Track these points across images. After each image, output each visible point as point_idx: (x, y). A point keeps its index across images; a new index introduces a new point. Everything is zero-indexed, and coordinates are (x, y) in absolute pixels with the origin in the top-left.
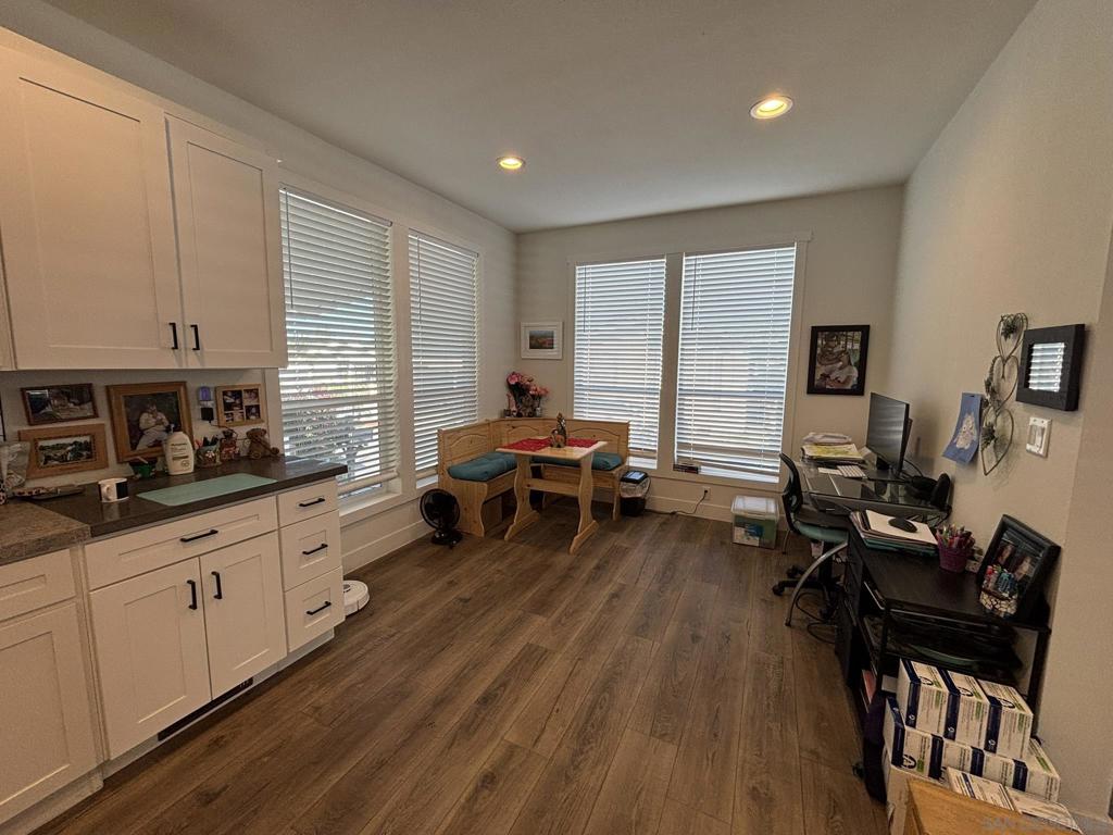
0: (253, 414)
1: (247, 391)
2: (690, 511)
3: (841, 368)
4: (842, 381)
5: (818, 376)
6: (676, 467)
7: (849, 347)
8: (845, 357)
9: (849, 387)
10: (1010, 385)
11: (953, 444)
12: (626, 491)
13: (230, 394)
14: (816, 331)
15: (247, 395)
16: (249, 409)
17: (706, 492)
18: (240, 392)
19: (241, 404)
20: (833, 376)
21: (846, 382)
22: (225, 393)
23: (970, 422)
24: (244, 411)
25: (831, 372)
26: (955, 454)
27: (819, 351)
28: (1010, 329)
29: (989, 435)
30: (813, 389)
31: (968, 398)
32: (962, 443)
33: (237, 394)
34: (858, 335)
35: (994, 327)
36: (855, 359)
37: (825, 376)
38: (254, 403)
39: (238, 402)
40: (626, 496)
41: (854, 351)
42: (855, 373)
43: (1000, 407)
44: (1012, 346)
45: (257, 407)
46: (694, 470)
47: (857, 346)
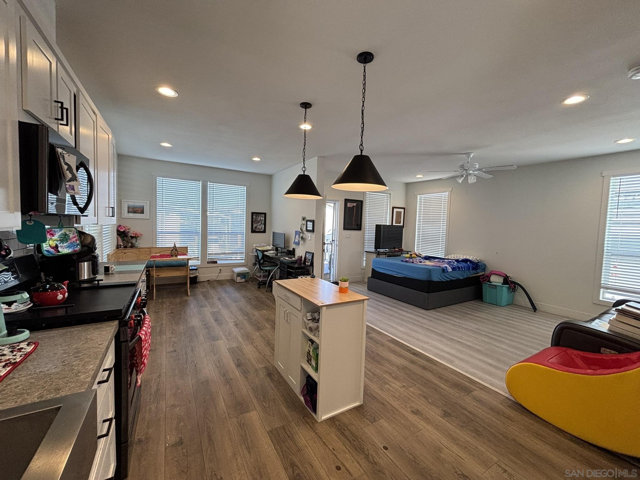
2: (215, 278)
3: (260, 225)
4: (260, 228)
5: (254, 227)
6: (208, 262)
7: (261, 219)
8: (260, 222)
9: (262, 230)
10: (304, 229)
11: (294, 241)
12: (192, 274)
14: (253, 213)
17: (220, 270)
20: (258, 227)
21: (261, 229)
23: (297, 236)
25: (257, 226)
26: (295, 243)
27: (254, 220)
28: (304, 219)
29: (302, 238)
30: (253, 231)
31: (296, 232)
32: (296, 241)
34: (263, 215)
35: (301, 219)
36: (263, 222)
37: (256, 227)
40: (192, 276)
41: (263, 220)
42: (263, 226)
43: (303, 233)
44: (304, 222)
46: (216, 262)
47: (263, 219)
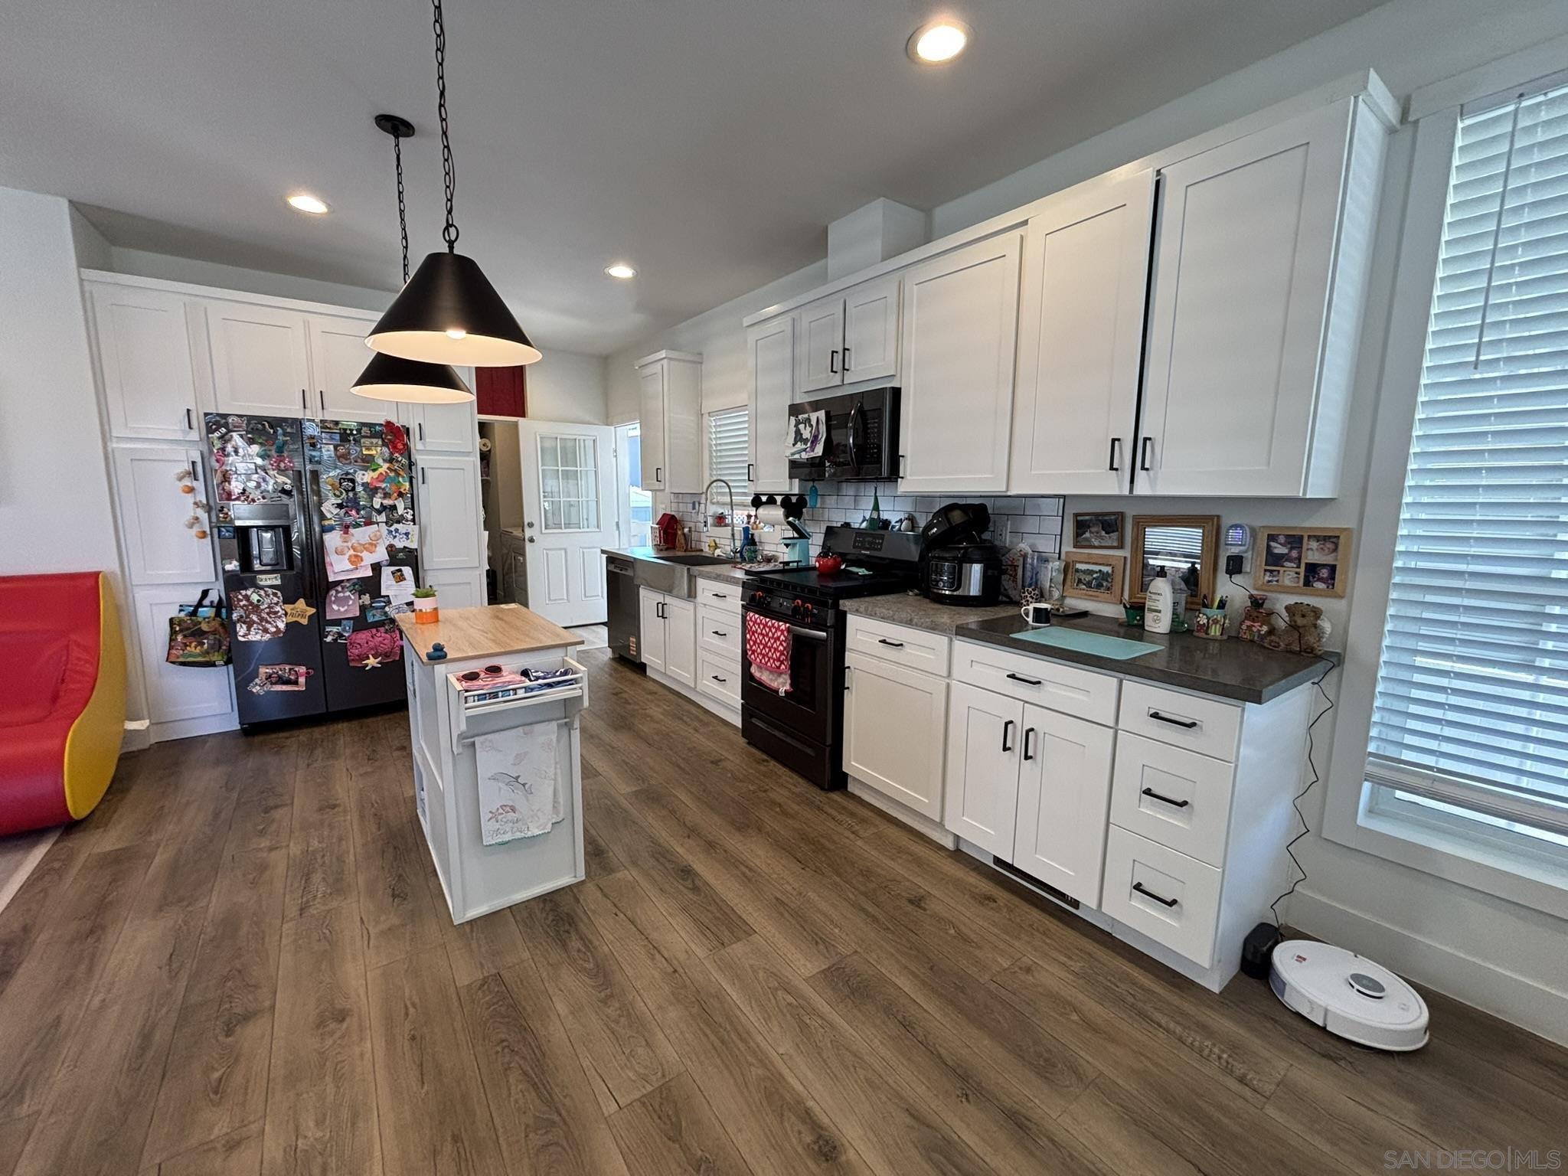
0: (1321, 580)
1: (1317, 538)
13: (1282, 539)
15: (1314, 545)
16: (1312, 569)
18: (1301, 538)
19: (1299, 559)
22: (1272, 538)
24: (1302, 570)
33: (1295, 541)
38: (1328, 559)
39: (1294, 554)
45: (1333, 569)
